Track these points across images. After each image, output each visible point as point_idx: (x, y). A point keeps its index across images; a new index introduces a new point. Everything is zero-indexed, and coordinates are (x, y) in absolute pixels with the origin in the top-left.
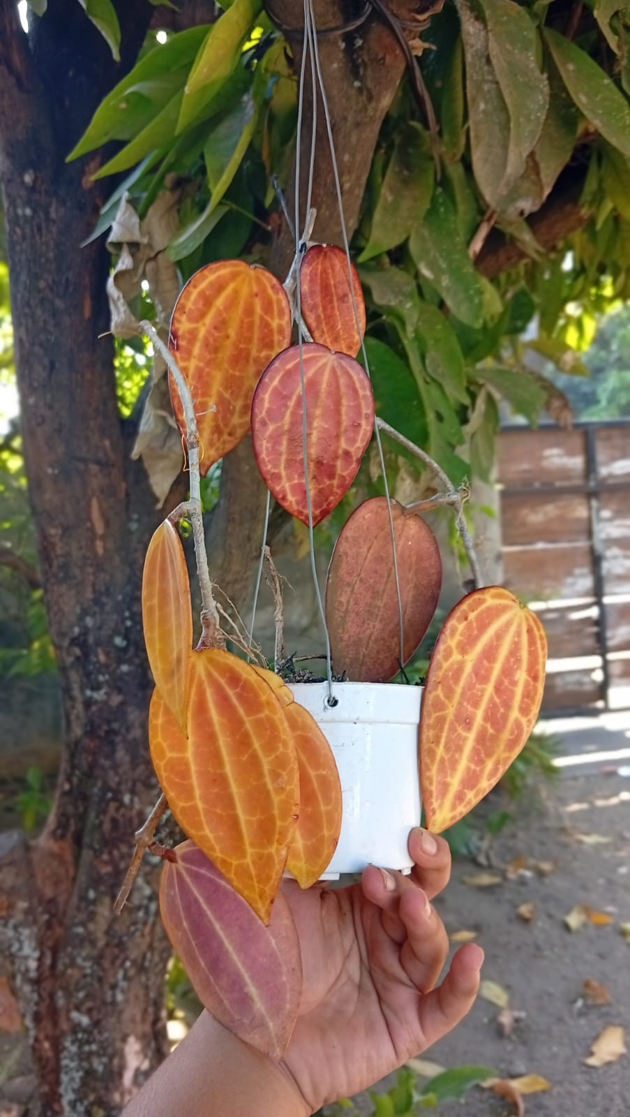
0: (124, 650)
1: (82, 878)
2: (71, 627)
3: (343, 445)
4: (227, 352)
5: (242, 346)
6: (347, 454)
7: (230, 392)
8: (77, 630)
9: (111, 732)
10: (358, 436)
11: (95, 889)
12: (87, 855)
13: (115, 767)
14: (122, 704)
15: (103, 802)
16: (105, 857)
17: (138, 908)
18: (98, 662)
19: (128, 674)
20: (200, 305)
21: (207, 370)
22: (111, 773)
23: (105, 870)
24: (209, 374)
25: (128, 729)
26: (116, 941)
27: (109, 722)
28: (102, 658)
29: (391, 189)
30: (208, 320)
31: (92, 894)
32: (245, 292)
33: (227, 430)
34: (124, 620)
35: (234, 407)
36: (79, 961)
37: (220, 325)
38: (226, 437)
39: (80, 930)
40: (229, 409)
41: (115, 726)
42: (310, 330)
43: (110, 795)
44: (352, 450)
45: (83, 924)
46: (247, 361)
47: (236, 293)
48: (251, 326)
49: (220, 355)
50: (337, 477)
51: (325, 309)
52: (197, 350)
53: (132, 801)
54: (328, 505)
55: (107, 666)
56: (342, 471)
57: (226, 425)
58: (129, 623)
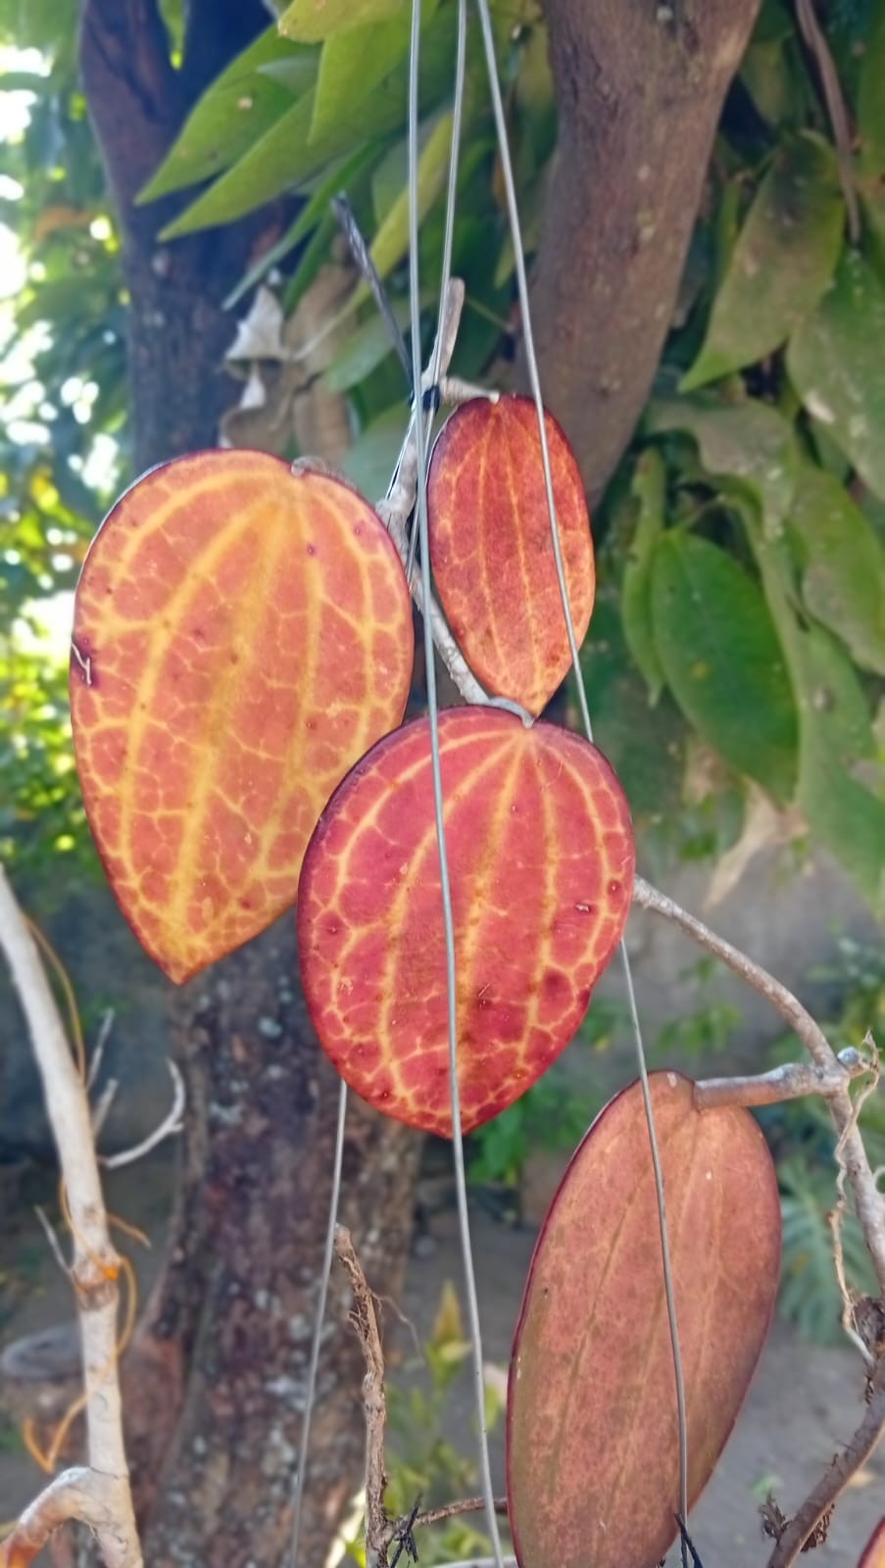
0: (276, 1042)
1: (189, 1415)
2: (197, 995)
3: (546, 958)
4: (229, 697)
5: (274, 684)
6: (554, 981)
7: (242, 799)
8: (205, 1002)
9: (242, 1181)
10: (589, 935)
11: (207, 1436)
12: (197, 1380)
13: (247, 1241)
14: (267, 1133)
15: (224, 1295)
16: (223, 1389)
17: (273, 1480)
18: (232, 1059)
19: (280, 1082)
20: (152, 571)
21: (178, 739)
22: (239, 1251)
23: (224, 1410)
24: (183, 750)
25: (272, 1179)
26: (233, 1527)
27: (242, 1163)
28: (239, 1053)
29: (756, 252)
30: (176, 610)
31: (200, 1446)
32: (276, 540)
33: (237, 894)
34: (277, 990)
35: (256, 840)
36: (174, 1549)
37: (207, 624)
38: (234, 909)
39: (179, 1499)
40: (242, 841)
41: (253, 1170)
42: (455, 633)
43: (235, 1288)
44: (569, 972)
45: (184, 1490)
46: (291, 725)
47: (251, 539)
48: (298, 633)
49: (213, 705)
50: (526, 1035)
51: (494, 574)
52: (147, 687)
53: (269, 1303)
54: (500, 1096)
55: (246, 1067)
56: (541, 1020)
57: (235, 881)
58: (286, 997)
